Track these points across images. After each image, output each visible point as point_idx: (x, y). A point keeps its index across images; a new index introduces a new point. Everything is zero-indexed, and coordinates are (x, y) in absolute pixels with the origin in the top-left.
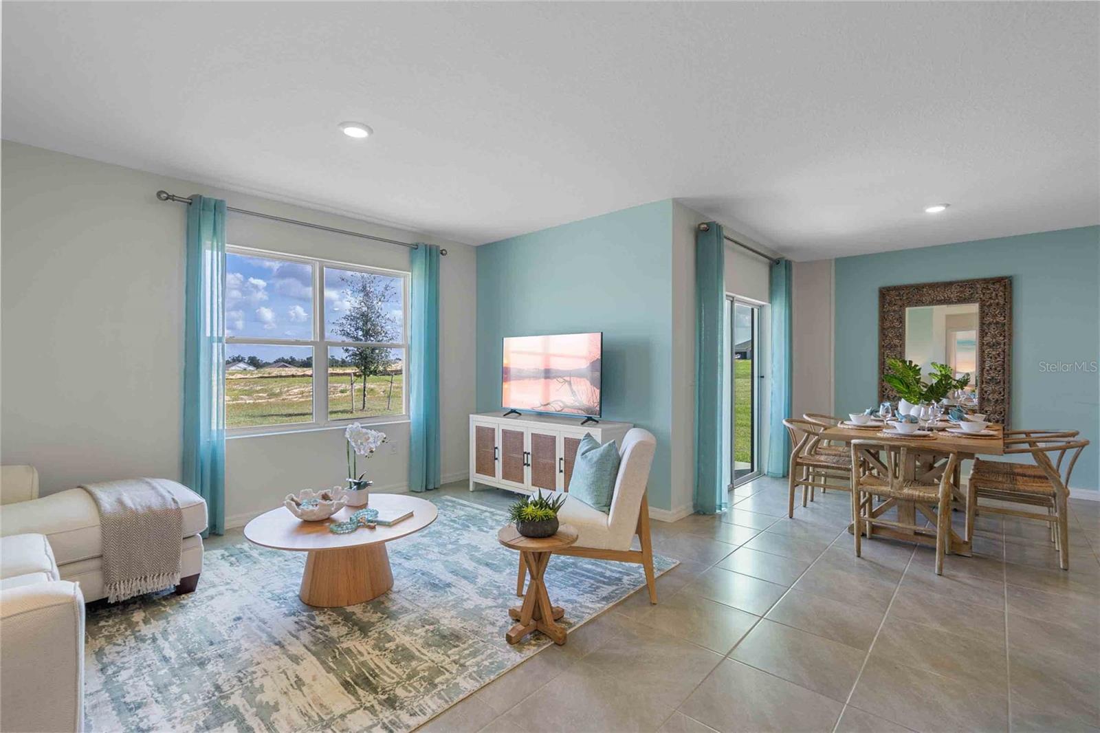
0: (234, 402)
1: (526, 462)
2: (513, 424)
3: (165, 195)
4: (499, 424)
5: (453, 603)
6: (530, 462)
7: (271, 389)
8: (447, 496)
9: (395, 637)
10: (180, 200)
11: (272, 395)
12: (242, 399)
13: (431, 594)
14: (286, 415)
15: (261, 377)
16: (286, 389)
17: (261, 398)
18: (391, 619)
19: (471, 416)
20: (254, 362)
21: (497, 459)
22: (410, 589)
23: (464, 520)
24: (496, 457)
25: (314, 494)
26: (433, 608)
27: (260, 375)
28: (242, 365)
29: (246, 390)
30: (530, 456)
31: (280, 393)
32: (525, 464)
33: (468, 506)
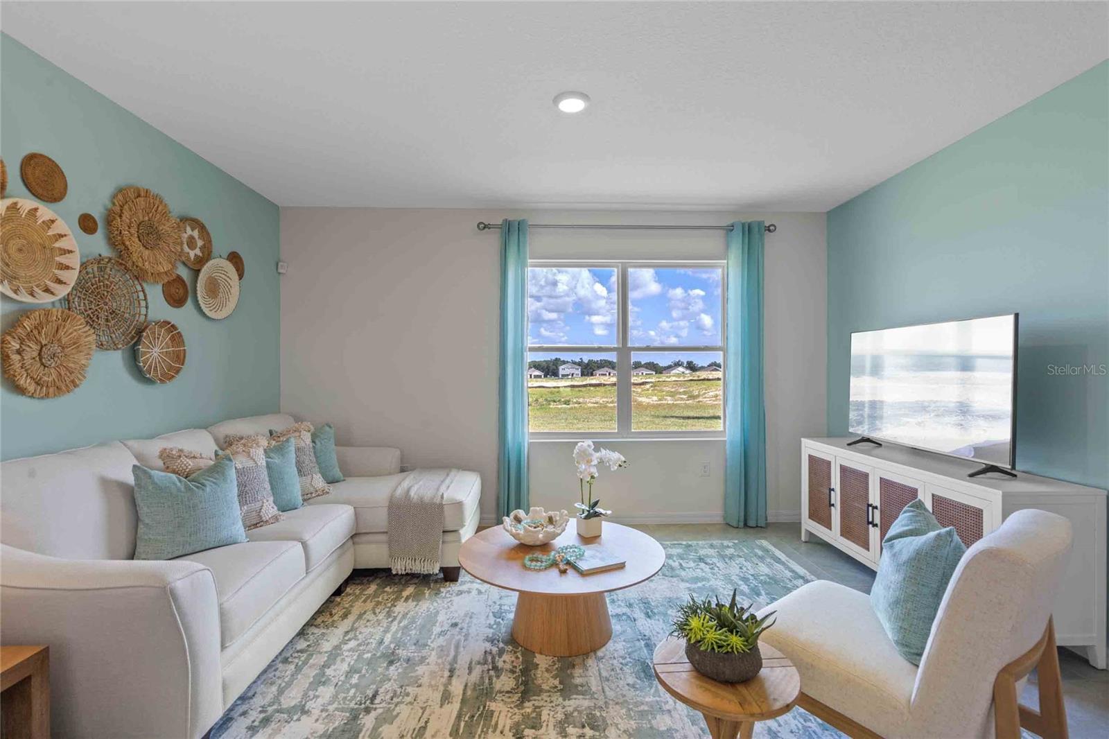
0: (659, 402)
1: (870, 520)
2: (858, 460)
3: (483, 225)
4: (838, 456)
5: (646, 708)
6: (877, 521)
7: (691, 392)
8: (763, 541)
9: (545, 724)
10: (495, 226)
11: (692, 397)
12: (666, 400)
13: (631, 680)
14: (684, 418)
15: (691, 380)
16: (704, 391)
17: (682, 399)
18: (561, 695)
19: (802, 439)
20: (691, 367)
21: (833, 505)
22: (615, 662)
23: (761, 582)
24: (832, 502)
25: (544, 514)
26: (617, 703)
27: (691, 378)
28: (681, 369)
29: (672, 392)
30: (877, 513)
31: (698, 396)
32: (869, 523)
33: (783, 564)
